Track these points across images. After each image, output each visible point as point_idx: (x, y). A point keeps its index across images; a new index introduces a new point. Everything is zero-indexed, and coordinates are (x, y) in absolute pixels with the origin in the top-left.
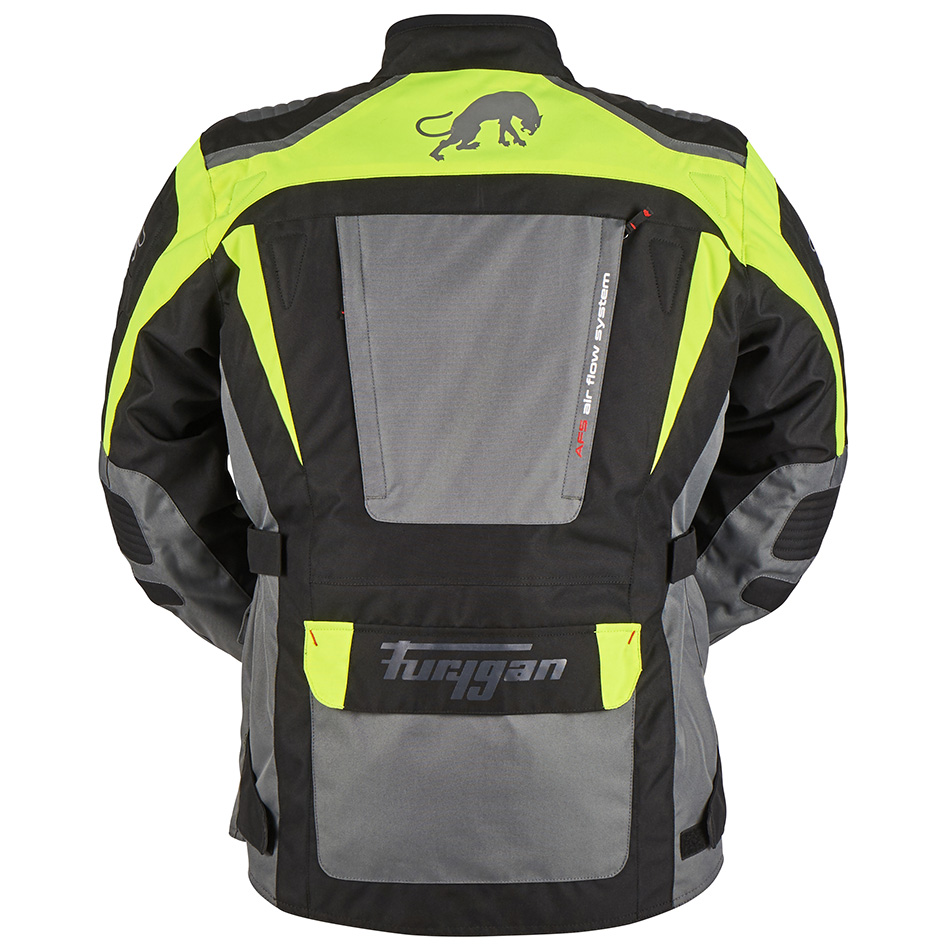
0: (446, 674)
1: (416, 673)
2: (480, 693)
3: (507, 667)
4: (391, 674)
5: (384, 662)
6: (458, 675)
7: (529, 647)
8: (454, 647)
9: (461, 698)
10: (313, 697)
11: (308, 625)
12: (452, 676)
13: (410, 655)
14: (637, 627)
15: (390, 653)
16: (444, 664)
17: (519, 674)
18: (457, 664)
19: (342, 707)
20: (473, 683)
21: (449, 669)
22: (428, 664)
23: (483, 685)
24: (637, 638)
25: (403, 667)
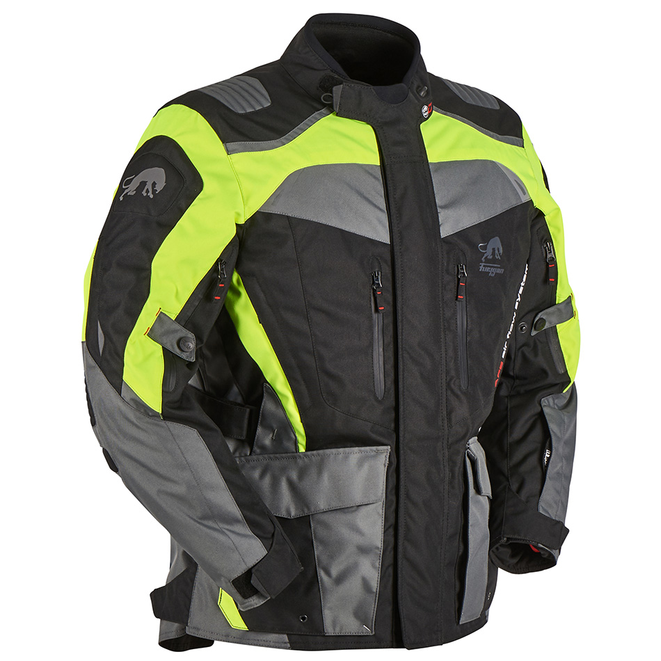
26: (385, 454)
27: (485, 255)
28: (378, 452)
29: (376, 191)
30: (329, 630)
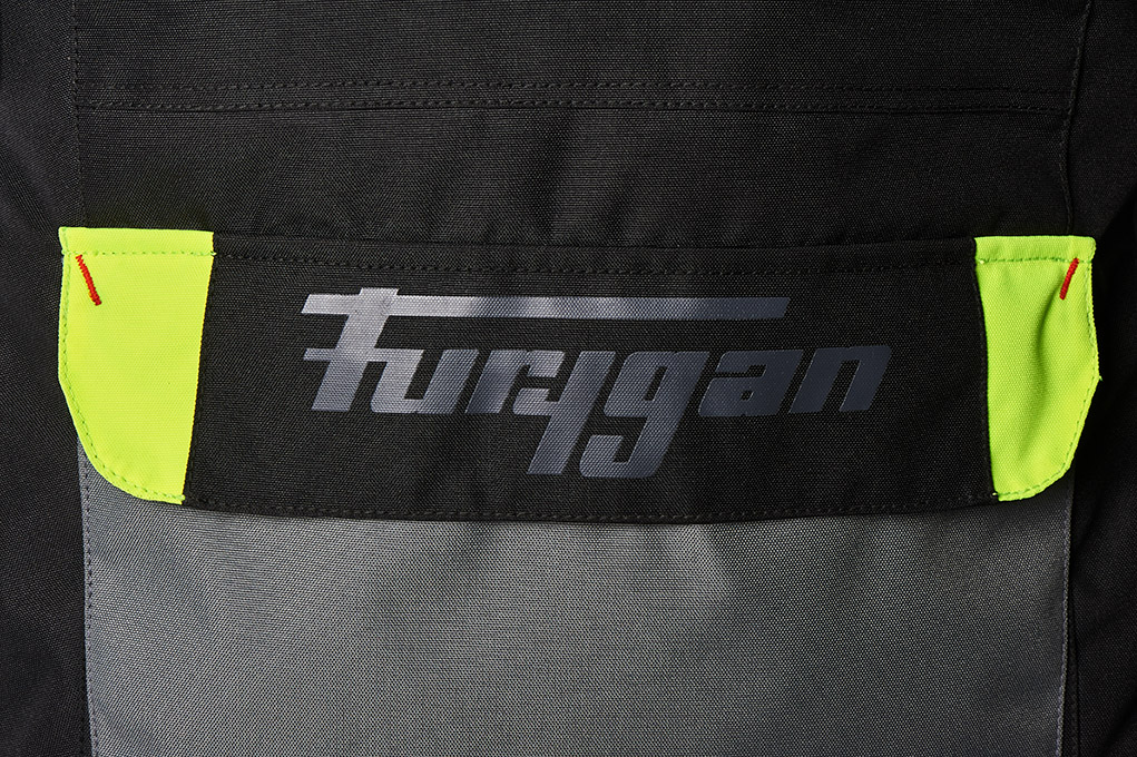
0: (514, 393)
1: (416, 390)
2: (622, 455)
3: (708, 374)
4: (333, 396)
5: (311, 354)
6: (553, 397)
7: (769, 308)
8: (541, 307)
9: (559, 468)
10: (88, 465)
11: (73, 239)
12: (533, 402)
13: (398, 332)
14: (1082, 248)
15: (331, 328)
16: (505, 361)
17: (746, 395)
18: (548, 363)
19: (178, 498)
20: (597, 423)
21: (525, 379)
22: (456, 362)
23: (630, 428)
24: (1083, 283)
25: (374, 371)
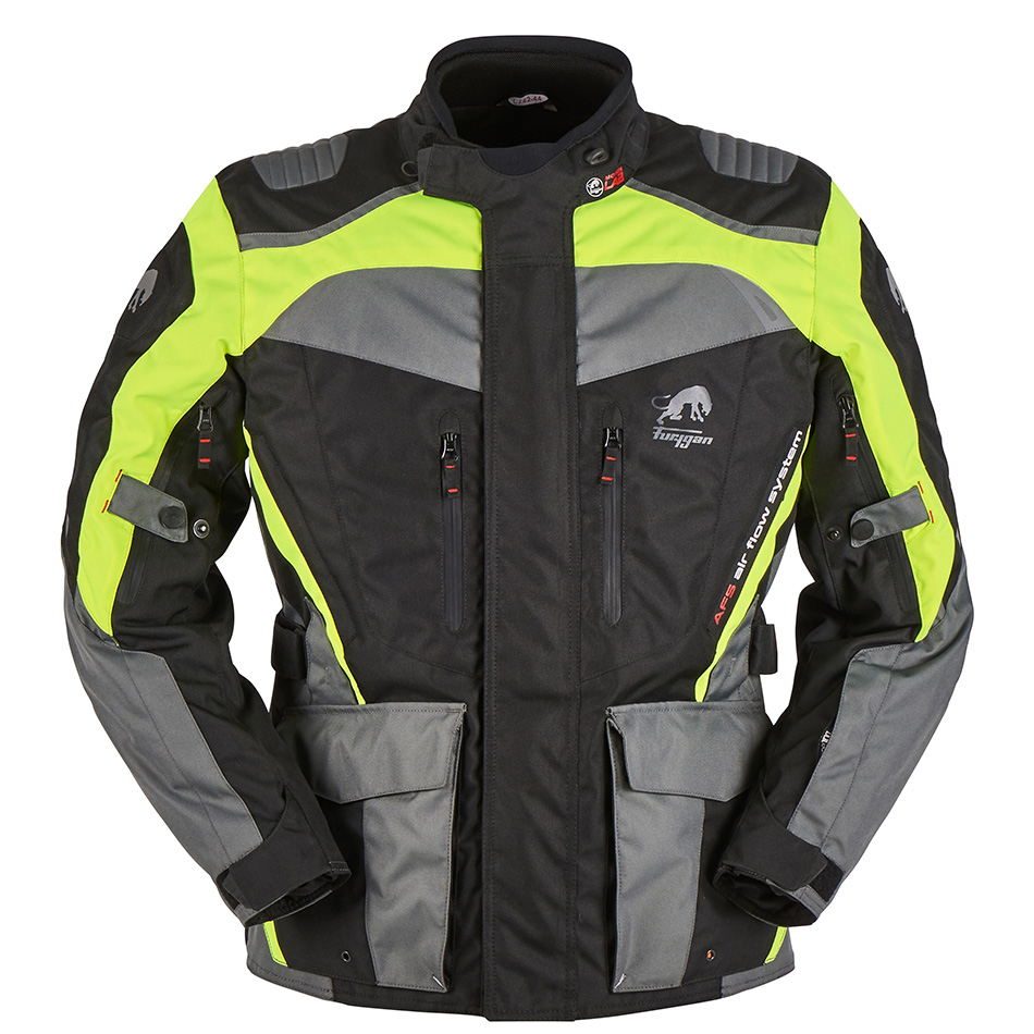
26: (456, 715)
27: (664, 415)
28: (449, 710)
29: (466, 311)
30: (384, 979)
